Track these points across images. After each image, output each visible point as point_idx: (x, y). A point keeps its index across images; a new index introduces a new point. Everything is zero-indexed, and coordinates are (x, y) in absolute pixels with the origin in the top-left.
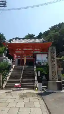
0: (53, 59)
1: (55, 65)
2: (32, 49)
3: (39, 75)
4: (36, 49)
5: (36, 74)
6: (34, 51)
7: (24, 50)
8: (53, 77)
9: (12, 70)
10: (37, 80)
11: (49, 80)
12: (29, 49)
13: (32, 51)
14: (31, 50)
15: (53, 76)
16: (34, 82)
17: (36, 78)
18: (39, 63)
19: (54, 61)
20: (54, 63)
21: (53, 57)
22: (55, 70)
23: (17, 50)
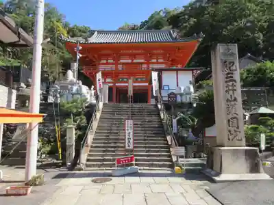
0: (231, 81)
1: (235, 100)
2: (143, 61)
4: (155, 61)
7: (122, 61)
8: (232, 134)
9: (98, 115)
12: (135, 61)
13: (145, 66)
15: (230, 131)
18: (172, 96)
19: (235, 88)
20: (234, 93)
21: (229, 77)
22: (235, 115)
23: (104, 61)
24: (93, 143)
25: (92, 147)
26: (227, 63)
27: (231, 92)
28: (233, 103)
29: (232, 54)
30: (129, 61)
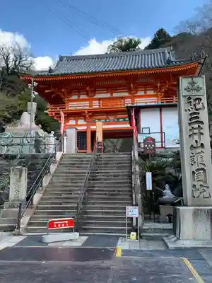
0: (196, 122)
1: (202, 145)
3: (149, 186)
4: (142, 93)
6: (133, 98)
9: (53, 168)
10: (139, 202)
12: (115, 95)
13: (128, 101)
14: (123, 98)
15: (194, 186)
16: (125, 208)
18: (150, 141)
19: (201, 131)
20: (200, 138)
21: (194, 118)
22: (202, 166)
23: (75, 97)
24: (39, 203)
25: (37, 208)
26: (192, 100)
27: (196, 137)
28: (199, 150)
29: (198, 89)
30: (108, 95)
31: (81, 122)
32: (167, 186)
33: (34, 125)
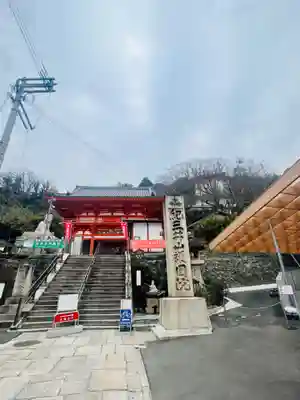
0: (178, 228)
1: (183, 246)
2: (123, 214)
3: (139, 283)
4: (134, 214)
5: (128, 278)
7: (102, 214)
8: (180, 283)
9: (58, 266)
10: (130, 295)
11: (166, 295)
12: (115, 214)
14: (120, 217)
15: (178, 280)
16: (119, 302)
17: (129, 291)
19: (182, 235)
20: (181, 241)
21: (176, 225)
22: (183, 263)
23: (85, 214)
24: (40, 299)
25: (37, 303)
26: (174, 212)
27: (178, 240)
28: (180, 250)
29: (179, 204)
30: (109, 214)
31: (87, 232)
32: (153, 282)
33: (48, 232)
